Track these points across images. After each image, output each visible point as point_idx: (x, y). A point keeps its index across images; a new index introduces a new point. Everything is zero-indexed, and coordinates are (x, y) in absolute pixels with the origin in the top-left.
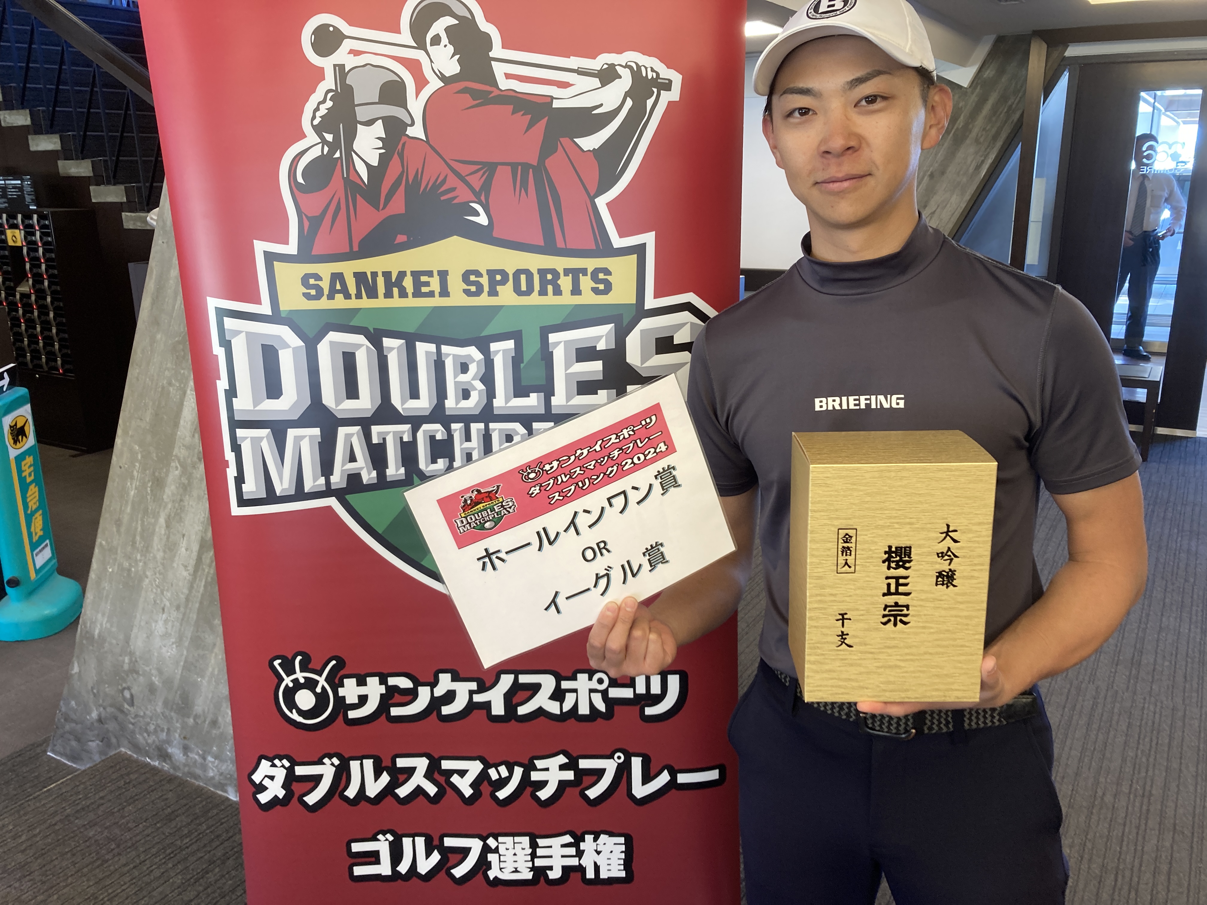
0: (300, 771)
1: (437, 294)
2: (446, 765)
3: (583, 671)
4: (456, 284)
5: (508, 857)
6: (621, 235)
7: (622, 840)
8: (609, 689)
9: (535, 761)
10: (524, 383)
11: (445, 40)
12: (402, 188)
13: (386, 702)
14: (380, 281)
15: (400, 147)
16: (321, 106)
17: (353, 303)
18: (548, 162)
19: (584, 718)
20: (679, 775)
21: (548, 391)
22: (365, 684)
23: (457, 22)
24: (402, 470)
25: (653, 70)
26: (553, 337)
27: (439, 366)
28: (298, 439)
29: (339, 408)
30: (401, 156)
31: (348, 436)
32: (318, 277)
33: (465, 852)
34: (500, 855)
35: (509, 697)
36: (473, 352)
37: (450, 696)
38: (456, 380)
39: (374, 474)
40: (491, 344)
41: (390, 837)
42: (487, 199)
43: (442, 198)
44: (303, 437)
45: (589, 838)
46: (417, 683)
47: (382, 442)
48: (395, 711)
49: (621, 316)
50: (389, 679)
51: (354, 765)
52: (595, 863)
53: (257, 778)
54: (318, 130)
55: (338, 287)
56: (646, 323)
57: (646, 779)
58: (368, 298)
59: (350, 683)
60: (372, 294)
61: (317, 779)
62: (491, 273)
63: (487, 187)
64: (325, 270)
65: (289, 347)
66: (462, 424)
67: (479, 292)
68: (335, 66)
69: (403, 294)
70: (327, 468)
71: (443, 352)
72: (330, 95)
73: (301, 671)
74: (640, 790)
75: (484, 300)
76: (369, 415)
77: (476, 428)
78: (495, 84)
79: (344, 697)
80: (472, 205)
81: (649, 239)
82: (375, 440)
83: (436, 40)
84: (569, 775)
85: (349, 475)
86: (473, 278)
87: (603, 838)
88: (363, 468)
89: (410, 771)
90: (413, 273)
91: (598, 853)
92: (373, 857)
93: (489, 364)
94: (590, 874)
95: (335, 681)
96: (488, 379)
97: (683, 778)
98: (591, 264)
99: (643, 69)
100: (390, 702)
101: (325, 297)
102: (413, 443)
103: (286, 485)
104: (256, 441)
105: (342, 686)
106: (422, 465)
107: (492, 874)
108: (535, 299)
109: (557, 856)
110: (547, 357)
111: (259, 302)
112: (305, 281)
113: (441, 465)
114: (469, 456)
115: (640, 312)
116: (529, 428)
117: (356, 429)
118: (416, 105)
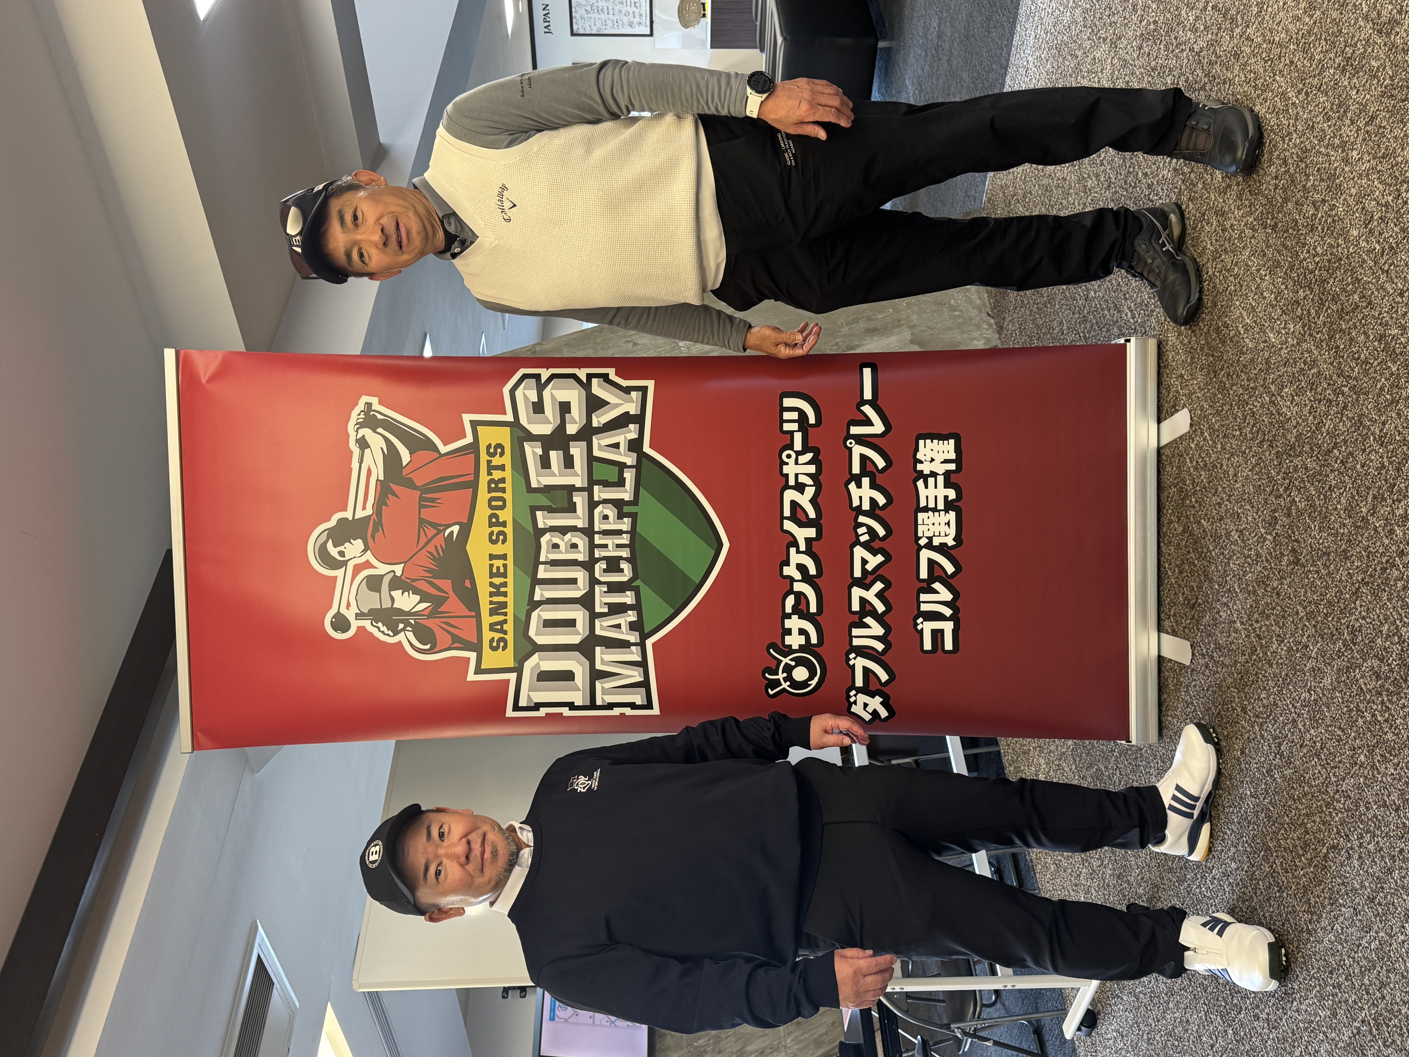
0: (859, 682)
1: (505, 562)
2: (858, 573)
3: (781, 469)
4: (498, 549)
5: (936, 529)
6: (465, 437)
7: (921, 442)
8: (795, 449)
9: (854, 506)
10: (566, 506)
11: (341, 548)
12: (434, 581)
13: (804, 615)
14: (495, 599)
15: (408, 581)
16: (381, 630)
17: (510, 618)
18: (419, 484)
19: (819, 469)
20: (865, 398)
21: (571, 489)
22: (790, 629)
23: (330, 540)
24: (628, 593)
25: (359, 415)
26: (534, 484)
27: (554, 563)
28: (603, 662)
29: (582, 633)
30: (414, 580)
31: (602, 628)
32: (492, 640)
33: (931, 562)
34: (934, 536)
35: (801, 524)
36: (545, 540)
37: (801, 568)
38: (564, 552)
39: (630, 612)
40: (539, 527)
41: (920, 620)
42: (441, 525)
43: (442, 555)
44: (602, 659)
45: (919, 467)
46: (791, 591)
47: (607, 606)
48: (813, 609)
49: (518, 437)
50: (787, 611)
51: (856, 642)
52: (942, 463)
53: (867, 717)
54: (396, 633)
55: (499, 627)
56: (523, 421)
57: (869, 423)
58: (507, 608)
59: (788, 640)
60: (504, 605)
61: (866, 671)
62: (491, 525)
63: (434, 525)
64: (487, 635)
65: (539, 662)
66: (595, 549)
67: (504, 534)
68: (356, 619)
70: (625, 644)
71: (544, 560)
72: (374, 624)
73: (778, 674)
74: (878, 427)
75: (509, 530)
76: (588, 613)
78: (369, 517)
79: (800, 646)
80: (446, 535)
81: (467, 418)
82: (606, 610)
83: (342, 554)
84: (866, 481)
85: (630, 630)
86: (494, 537)
87: (919, 456)
88: (625, 619)
89: (863, 601)
90: (491, 577)
91: (932, 460)
92: (937, 635)
93: (553, 529)
94: (952, 467)
95: (788, 650)
96: (563, 530)
97: (868, 395)
98: (484, 457)
99: (358, 421)
100: (805, 612)
101: (505, 636)
102: (609, 584)
103: (636, 673)
104: (605, 692)
105: (791, 646)
106: (625, 579)
107: (951, 543)
108: (508, 496)
109: (935, 492)
110: (548, 489)
111: (509, 680)
112: (494, 649)
113: (625, 566)
114: (619, 546)
115: (515, 424)
116: (598, 503)
117: (597, 622)
118: (382, 569)
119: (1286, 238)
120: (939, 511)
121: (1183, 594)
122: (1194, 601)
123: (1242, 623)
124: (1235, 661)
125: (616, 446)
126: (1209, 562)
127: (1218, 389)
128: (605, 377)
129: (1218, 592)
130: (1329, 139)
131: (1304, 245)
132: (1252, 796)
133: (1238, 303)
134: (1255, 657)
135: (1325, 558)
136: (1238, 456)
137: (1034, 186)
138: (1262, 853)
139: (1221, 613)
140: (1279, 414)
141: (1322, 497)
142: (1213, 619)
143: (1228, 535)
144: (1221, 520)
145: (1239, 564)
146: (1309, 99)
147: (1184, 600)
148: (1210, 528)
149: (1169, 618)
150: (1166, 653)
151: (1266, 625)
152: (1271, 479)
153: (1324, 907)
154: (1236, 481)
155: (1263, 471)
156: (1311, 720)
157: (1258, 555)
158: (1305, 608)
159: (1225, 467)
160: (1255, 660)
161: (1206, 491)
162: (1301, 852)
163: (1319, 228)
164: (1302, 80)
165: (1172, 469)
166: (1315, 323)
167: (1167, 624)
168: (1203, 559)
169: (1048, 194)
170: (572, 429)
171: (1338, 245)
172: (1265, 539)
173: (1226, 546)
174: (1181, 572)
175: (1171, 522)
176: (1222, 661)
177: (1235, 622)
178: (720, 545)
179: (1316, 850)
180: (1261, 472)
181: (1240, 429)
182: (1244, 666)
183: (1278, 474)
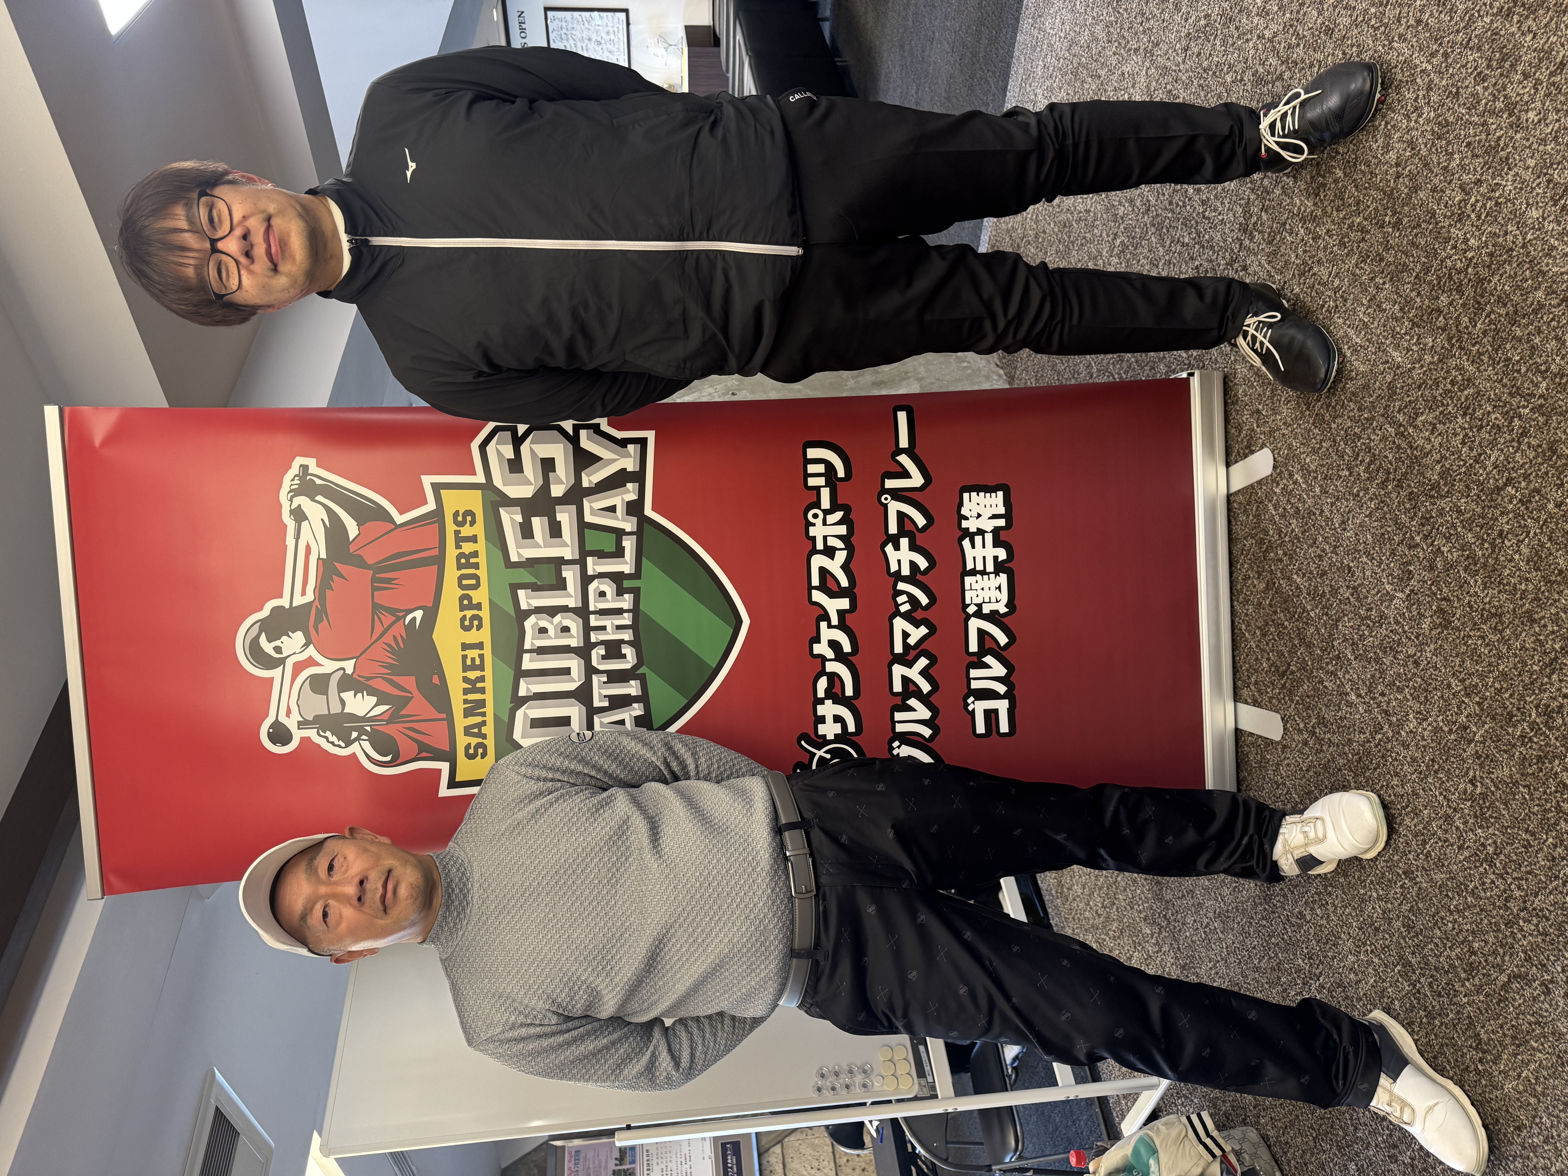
1: (481, 652)
2: (898, 648)
3: (807, 531)
4: (473, 637)
5: (986, 595)
6: (425, 502)
7: (966, 496)
8: (823, 507)
9: (892, 571)
10: (554, 582)
11: (277, 643)
12: (394, 678)
13: (840, 700)
14: (471, 697)
15: (361, 679)
16: (330, 740)
17: (490, 719)
18: (370, 561)
19: (850, 530)
20: (901, 446)
21: (560, 562)
22: (824, 717)
23: (263, 633)
24: (632, 682)
25: (293, 480)
26: (514, 558)
27: (542, 651)
30: (369, 679)
31: (603, 725)
32: (468, 747)
33: (981, 633)
34: (984, 602)
35: (832, 595)
36: (530, 623)
37: (834, 645)
38: (553, 637)
39: (635, 705)
40: (522, 608)
41: (971, 700)
42: (401, 611)
43: (402, 646)
45: (965, 524)
46: (823, 672)
47: (607, 699)
48: (849, 692)
49: (492, 502)
50: (819, 696)
51: (899, 728)
52: (990, 518)
54: (349, 744)
55: (476, 730)
56: (498, 482)
57: (906, 475)
58: (485, 707)
59: (822, 729)
60: (482, 703)
62: (462, 608)
63: (392, 611)
64: (462, 741)
67: (479, 619)
68: (299, 729)
69: (482, 679)
71: (529, 648)
72: (321, 733)
75: (485, 614)
76: (584, 708)
77: (594, 621)
78: (310, 603)
79: (836, 735)
80: (407, 622)
81: (427, 480)
82: (606, 704)
83: (278, 650)
84: (904, 542)
85: (636, 725)
86: (467, 623)
87: (964, 511)
88: (630, 714)
89: (906, 680)
90: (464, 671)
91: (979, 516)
92: (991, 716)
93: (539, 610)
94: (1002, 522)
95: (822, 741)
96: (552, 611)
97: (904, 443)
98: (451, 528)
99: (292, 487)
100: (840, 696)
101: (484, 741)
102: (609, 673)
105: (825, 735)
106: (628, 666)
107: (1003, 610)
108: (482, 573)
109: (984, 552)
110: (532, 563)
112: (471, 757)
113: (627, 650)
114: (619, 627)
115: (488, 487)
116: (593, 578)
117: (596, 720)
118: (328, 666)
119: (1416, 235)
120: (988, 574)
121: (1268, 659)
122: (1284, 668)
123: (1359, 696)
124: (1349, 739)
125: (612, 509)
126: (1307, 624)
127: (1313, 424)
128: (596, 429)
129: (1321, 658)
130: (1486, 104)
131: (1447, 240)
132: (1379, 898)
133: (1341, 321)
134: (1380, 736)
135: (1494, 621)
136: (1347, 500)
137: (1049, 224)
138: (1399, 968)
139: (1325, 683)
140: (1411, 447)
141: (1486, 545)
142: (1314, 689)
143: (1334, 592)
144: (1322, 575)
145: (1352, 627)
146: (1450, 60)
147: (1270, 667)
148: (1306, 584)
149: (1249, 686)
150: (1244, 726)
151: (1396, 699)
152: (1399, 526)
153: (1505, 1047)
154: (1345, 529)
155: (1387, 516)
156: (1476, 817)
157: (1382, 616)
158: (1463, 681)
159: (1327, 513)
160: (1380, 740)
161: (1299, 541)
162: (1463, 975)
163: (1473, 216)
164: (1436, 40)
165: (1248, 517)
166: (1469, 333)
167: (1245, 692)
168: (1297, 620)
169: (1067, 230)
170: (557, 491)
171: (1506, 233)
172: (1392, 598)
173: (1331, 605)
174: (1264, 635)
175: (1247, 578)
176: (1329, 739)
177: (1347, 694)
178: (739, 622)
179: (1490, 975)
180: (1384, 517)
181: (1348, 469)
182: (1362, 746)
183: (1412, 519)
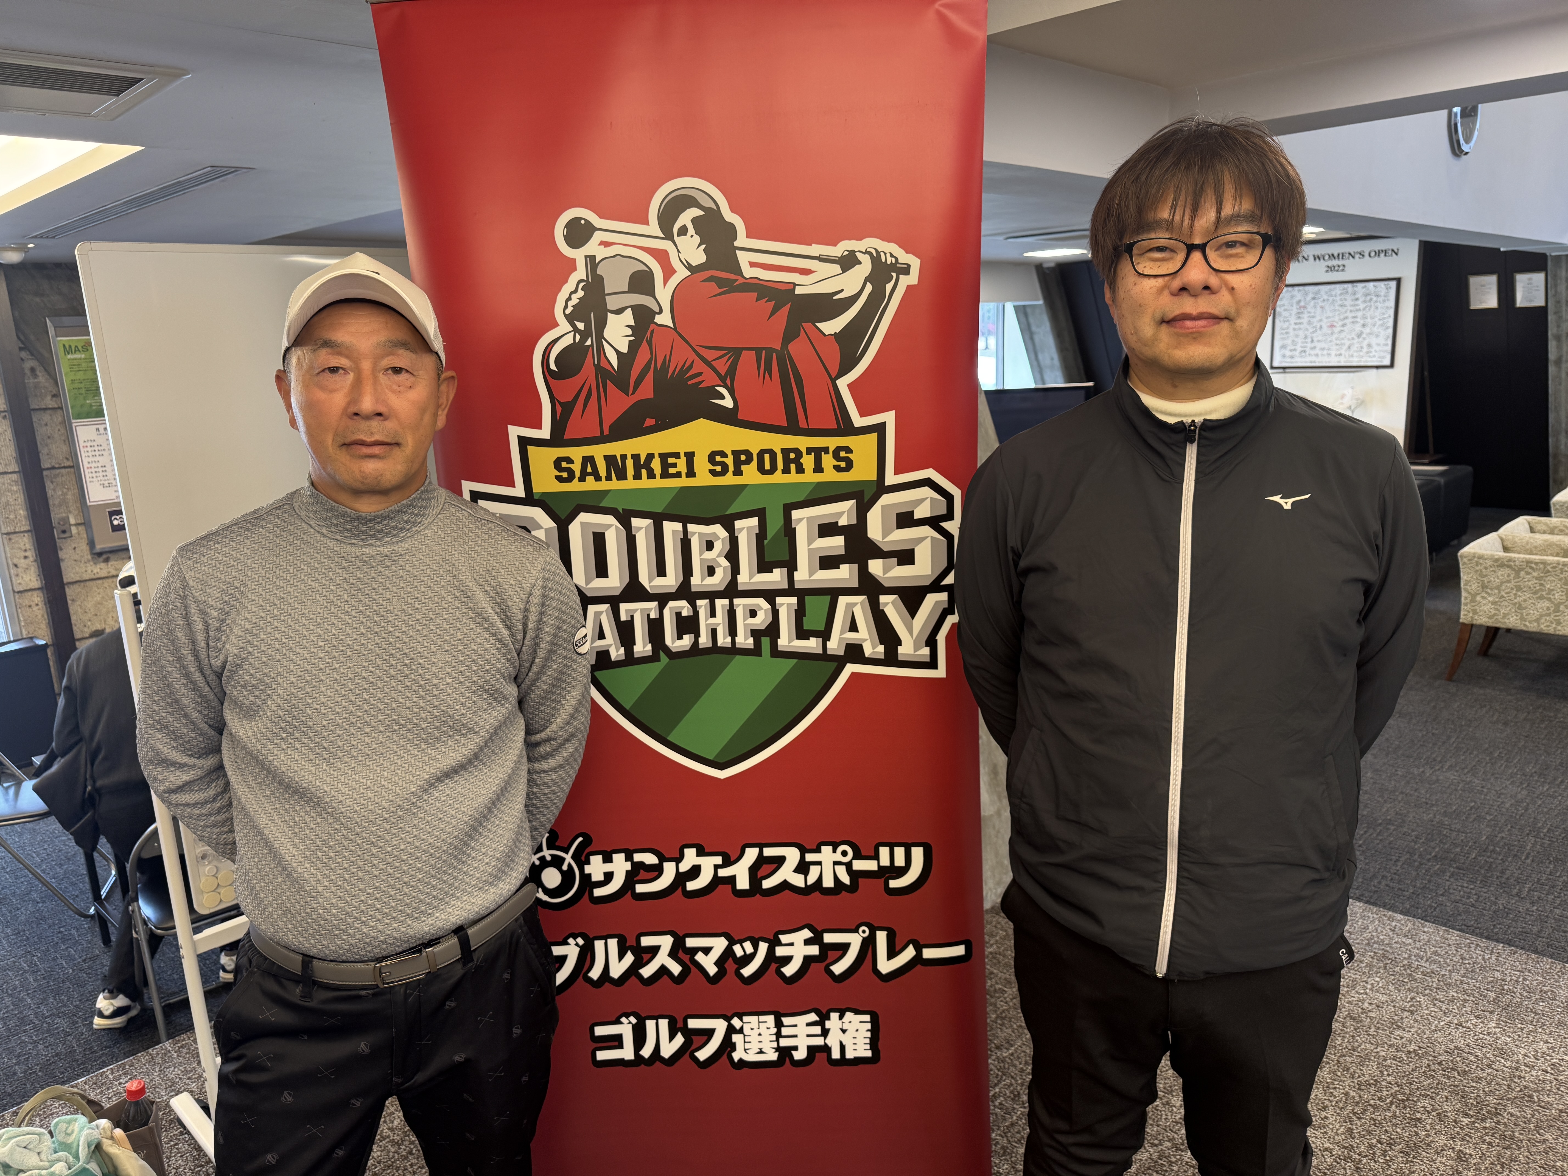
1: (684, 475)
2: (691, 942)
3: (827, 844)
4: (702, 465)
5: (753, 1037)
7: (867, 1018)
8: (854, 862)
9: (781, 936)
10: (767, 559)
11: (691, 230)
12: (651, 374)
13: (632, 878)
14: (630, 463)
15: (648, 334)
16: (573, 296)
17: (603, 485)
18: (791, 347)
19: (828, 891)
20: (924, 950)
21: (791, 566)
22: (611, 861)
23: (703, 213)
24: (649, 647)
25: (892, 255)
26: (796, 514)
29: (588, 587)
30: (649, 343)
31: (598, 614)
32: (569, 461)
33: (709, 1033)
34: (745, 1036)
35: (753, 870)
36: (718, 530)
37: (695, 871)
38: (702, 557)
39: (622, 650)
40: (736, 522)
41: (633, 1020)
42: (732, 381)
43: (689, 383)
45: (834, 1016)
46: (663, 859)
47: (629, 619)
48: (640, 888)
49: (863, 491)
50: (635, 855)
51: (599, 945)
52: (841, 1043)
54: (570, 318)
55: (589, 470)
56: (886, 499)
57: (891, 954)
58: (618, 480)
59: (596, 860)
60: (622, 476)
61: (562, 960)
62: (736, 454)
63: (732, 371)
64: (577, 453)
65: (541, 528)
66: (708, 600)
67: (724, 472)
68: (586, 257)
69: (651, 475)
71: (689, 530)
72: (581, 285)
73: (549, 848)
74: (885, 966)
75: (729, 479)
76: (617, 593)
78: (739, 272)
79: (590, 875)
80: (718, 388)
81: (889, 418)
82: (623, 617)
83: (683, 231)
84: (814, 950)
85: (598, 653)
86: (718, 458)
87: (849, 1016)
88: (612, 645)
89: (654, 950)
90: (660, 455)
91: (844, 1031)
92: (616, 1041)
94: (836, 1054)
95: (582, 859)
96: (732, 556)
97: (929, 953)
98: (832, 443)
99: (882, 255)
100: (635, 879)
102: (660, 620)
105: (589, 863)
106: (668, 642)
107: (736, 1056)
109: (802, 1036)
110: (790, 533)
111: (513, 485)
112: (557, 463)
113: (687, 641)
114: (714, 632)
115: (881, 488)
116: (772, 603)
117: (605, 607)
118: (664, 293)
125: (853, 628)
128: (948, 611)
170: (875, 567)
178: (722, 766)
